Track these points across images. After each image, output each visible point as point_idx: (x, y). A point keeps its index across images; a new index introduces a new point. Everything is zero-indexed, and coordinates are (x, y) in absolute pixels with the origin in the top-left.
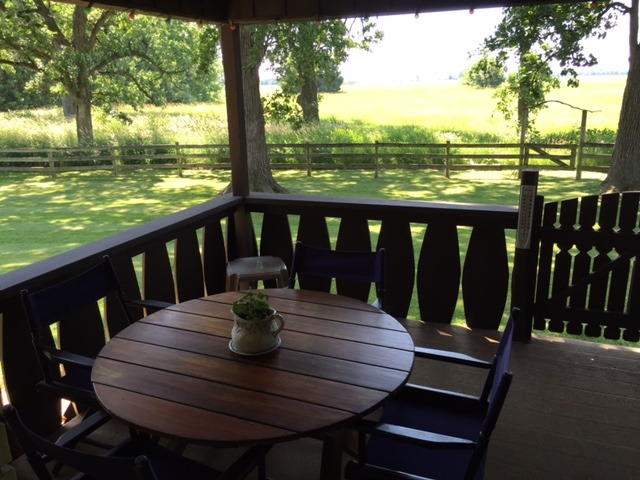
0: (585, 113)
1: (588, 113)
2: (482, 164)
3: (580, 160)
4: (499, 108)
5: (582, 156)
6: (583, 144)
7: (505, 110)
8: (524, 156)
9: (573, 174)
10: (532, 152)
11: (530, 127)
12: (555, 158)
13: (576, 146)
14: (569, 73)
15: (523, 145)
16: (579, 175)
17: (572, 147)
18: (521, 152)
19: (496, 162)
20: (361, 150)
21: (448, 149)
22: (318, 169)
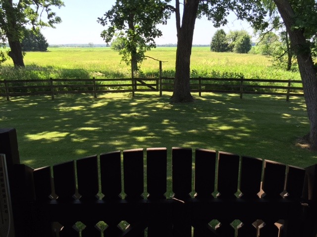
0: (160, 62)
1: (162, 63)
2: (115, 89)
3: (161, 86)
4: (123, 60)
5: (161, 84)
6: (161, 78)
7: (126, 60)
8: (134, 85)
9: (158, 93)
10: (138, 82)
11: (139, 70)
12: (149, 86)
13: (158, 79)
14: (151, 41)
15: (133, 79)
16: (161, 93)
17: (156, 80)
18: (133, 82)
19: (122, 88)
20: (45, 83)
21: (94, 82)
22: (15, 96)
